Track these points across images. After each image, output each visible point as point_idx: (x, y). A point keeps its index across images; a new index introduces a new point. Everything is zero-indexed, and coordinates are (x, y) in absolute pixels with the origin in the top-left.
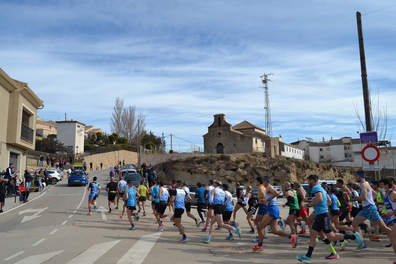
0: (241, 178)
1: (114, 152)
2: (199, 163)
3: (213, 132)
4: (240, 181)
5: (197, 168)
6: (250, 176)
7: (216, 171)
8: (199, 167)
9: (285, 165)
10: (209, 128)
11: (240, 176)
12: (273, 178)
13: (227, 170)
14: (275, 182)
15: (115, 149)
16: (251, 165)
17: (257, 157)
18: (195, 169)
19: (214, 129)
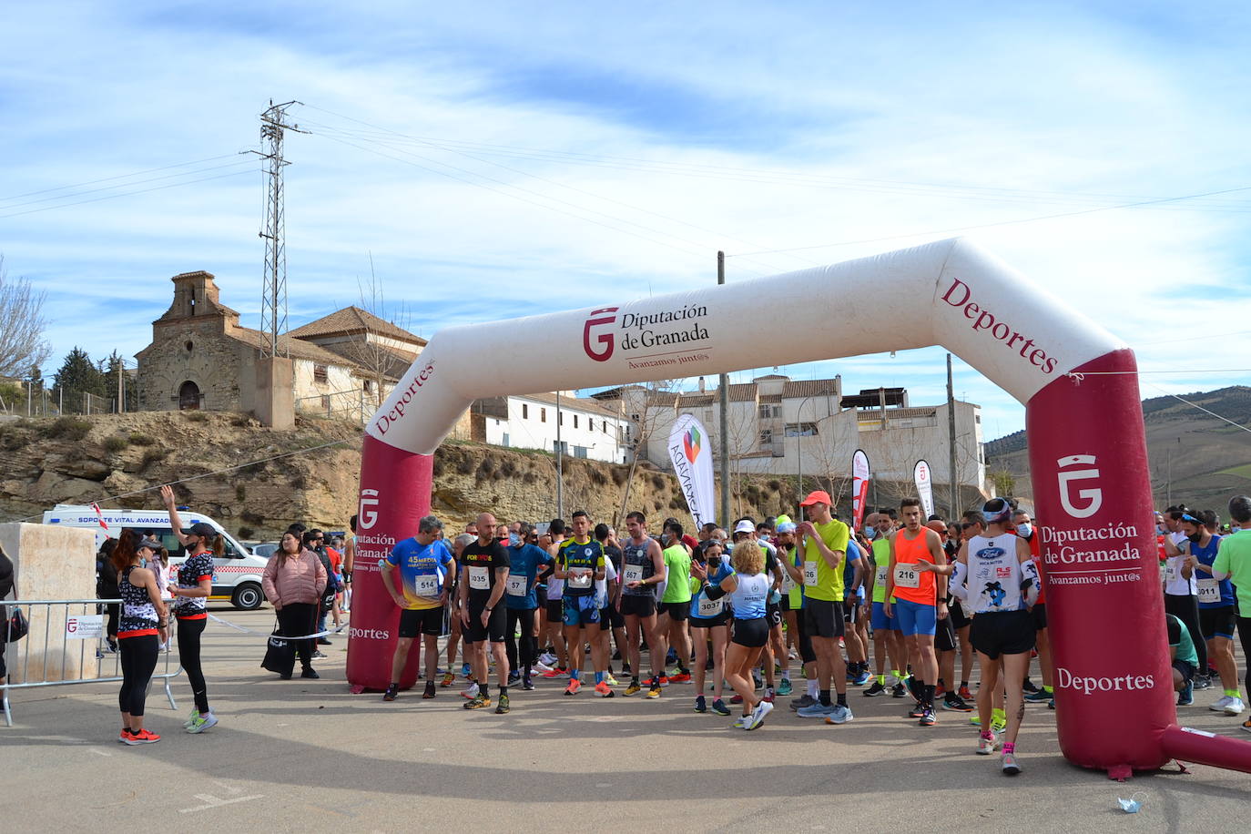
3: (170, 341)
7: (26, 480)
9: (295, 458)
10: (157, 324)
11: (118, 500)
13: (71, 477)
16: (172, 456)
19: (173, 328)
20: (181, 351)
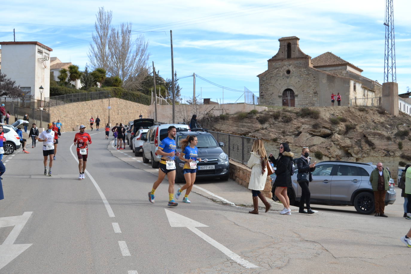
0: (338, 150)
1: (101, 100)
2: (262, 121)
3: (278, 69)
4: (337, 156)
5: (258, 130)
6: (356, 148)
7: (293, 136)
8: (263, 129)
10: (269, 61)
11: (338, 147)
12: (398, 153)
13: (314, 135)
14: (404, 161)
15: (102, 95)
16: (357, 127)
17: (367, 113)
18: (255, 132)
19: (280, 63)
20: (284, 74)
